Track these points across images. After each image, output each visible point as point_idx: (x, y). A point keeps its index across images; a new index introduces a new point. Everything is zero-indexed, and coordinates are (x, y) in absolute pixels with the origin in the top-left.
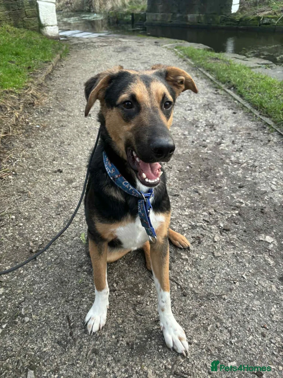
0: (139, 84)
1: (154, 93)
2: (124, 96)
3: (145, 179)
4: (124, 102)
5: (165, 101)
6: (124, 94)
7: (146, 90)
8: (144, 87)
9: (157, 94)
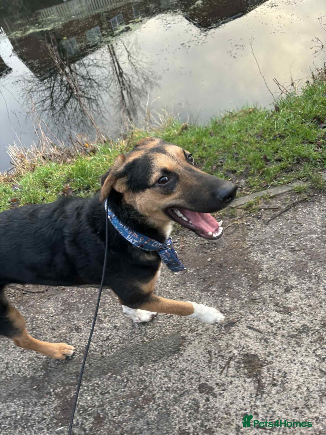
0: (158, 157)
1: (174, 154)
2: (156, 175)
3: (212, 236)
4: (159, 181)
5: (188, 156)
6: (154, 173)
7: (166, 156)
8: (163, 155)
9: (178, 154)
